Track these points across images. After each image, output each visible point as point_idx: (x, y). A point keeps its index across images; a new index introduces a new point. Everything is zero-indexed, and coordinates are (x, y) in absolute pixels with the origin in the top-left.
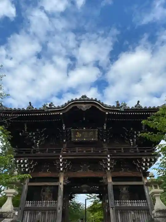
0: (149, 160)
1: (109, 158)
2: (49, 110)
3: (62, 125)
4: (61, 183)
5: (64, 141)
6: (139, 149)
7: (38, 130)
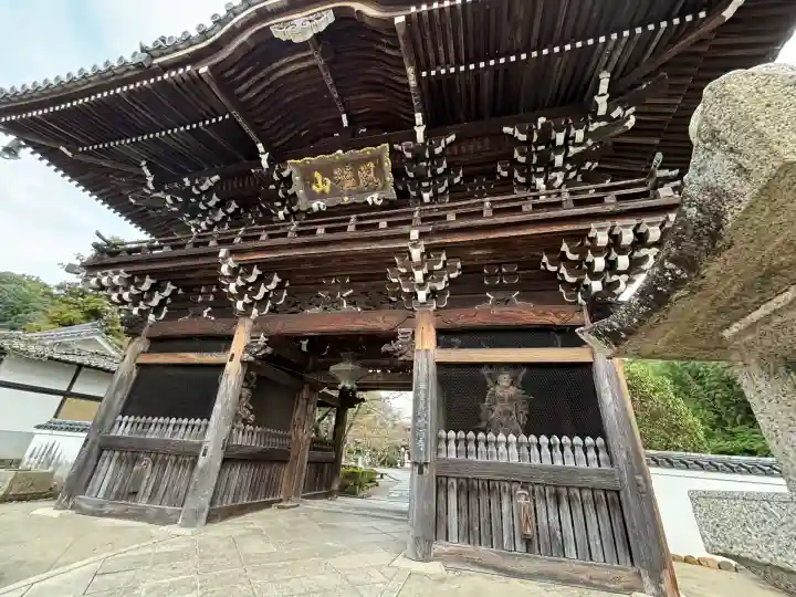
0: (628, 238)
1: (415, 244)
4: (233, 355)
6: (571, 193)
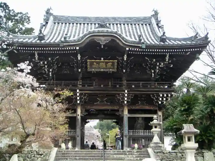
0: (165, 95)
1: (126, 93)
2: (64, 44)
3: (78, 55)
4: (78, 115)
5: (80, 70)
6: (158, 84)
7: (50, 59)
